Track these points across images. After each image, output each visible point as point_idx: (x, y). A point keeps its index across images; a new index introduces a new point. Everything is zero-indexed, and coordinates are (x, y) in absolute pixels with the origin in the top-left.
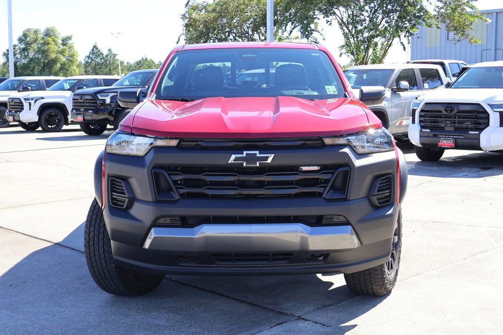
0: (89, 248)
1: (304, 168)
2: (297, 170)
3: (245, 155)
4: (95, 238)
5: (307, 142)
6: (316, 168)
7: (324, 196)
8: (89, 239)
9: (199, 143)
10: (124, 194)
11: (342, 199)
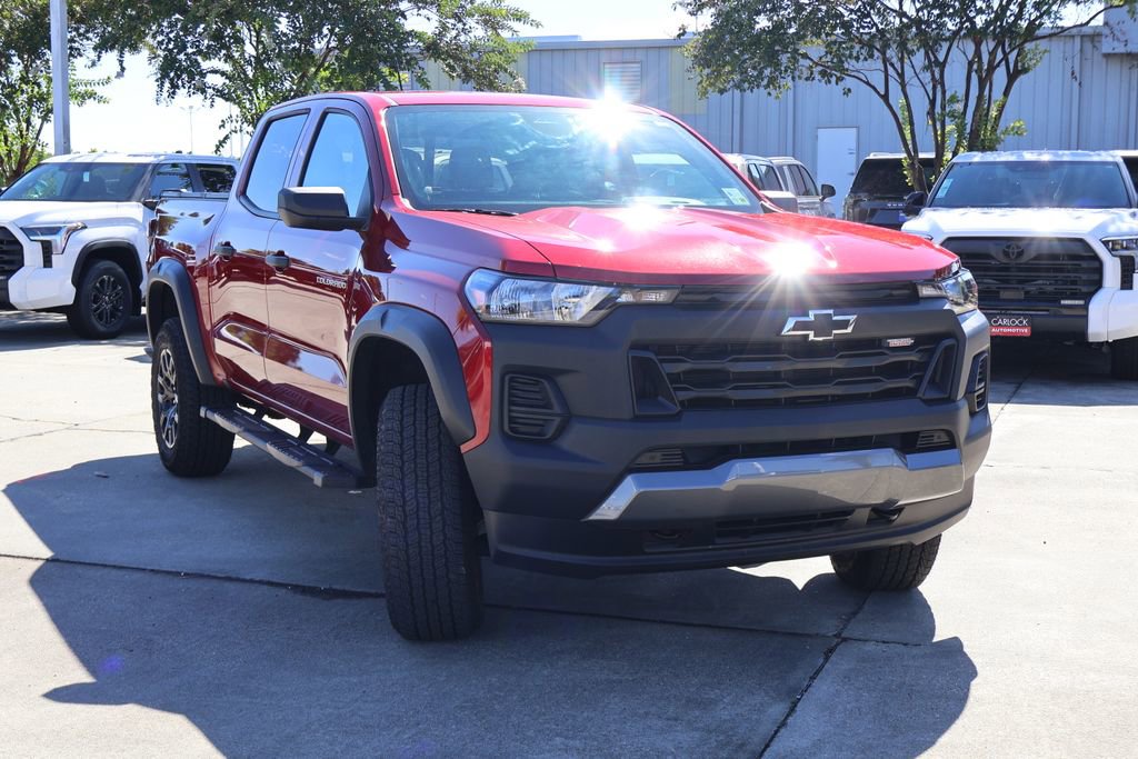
0: (405, 537)
1: (894, 343)
2: (880, 347)
3: (812, 318)
4: (421, 514)
5: (895, 292)
6: (908, 342)
7: (920, 395)
8: (406, 516)
9: (715, 295)
10: (548, 406)
11: (943, 399)
